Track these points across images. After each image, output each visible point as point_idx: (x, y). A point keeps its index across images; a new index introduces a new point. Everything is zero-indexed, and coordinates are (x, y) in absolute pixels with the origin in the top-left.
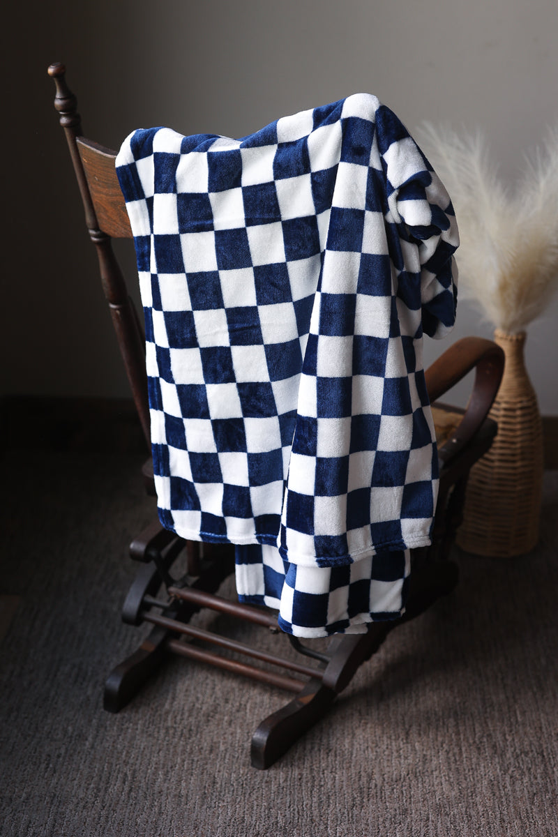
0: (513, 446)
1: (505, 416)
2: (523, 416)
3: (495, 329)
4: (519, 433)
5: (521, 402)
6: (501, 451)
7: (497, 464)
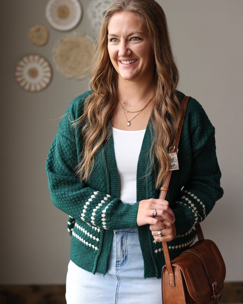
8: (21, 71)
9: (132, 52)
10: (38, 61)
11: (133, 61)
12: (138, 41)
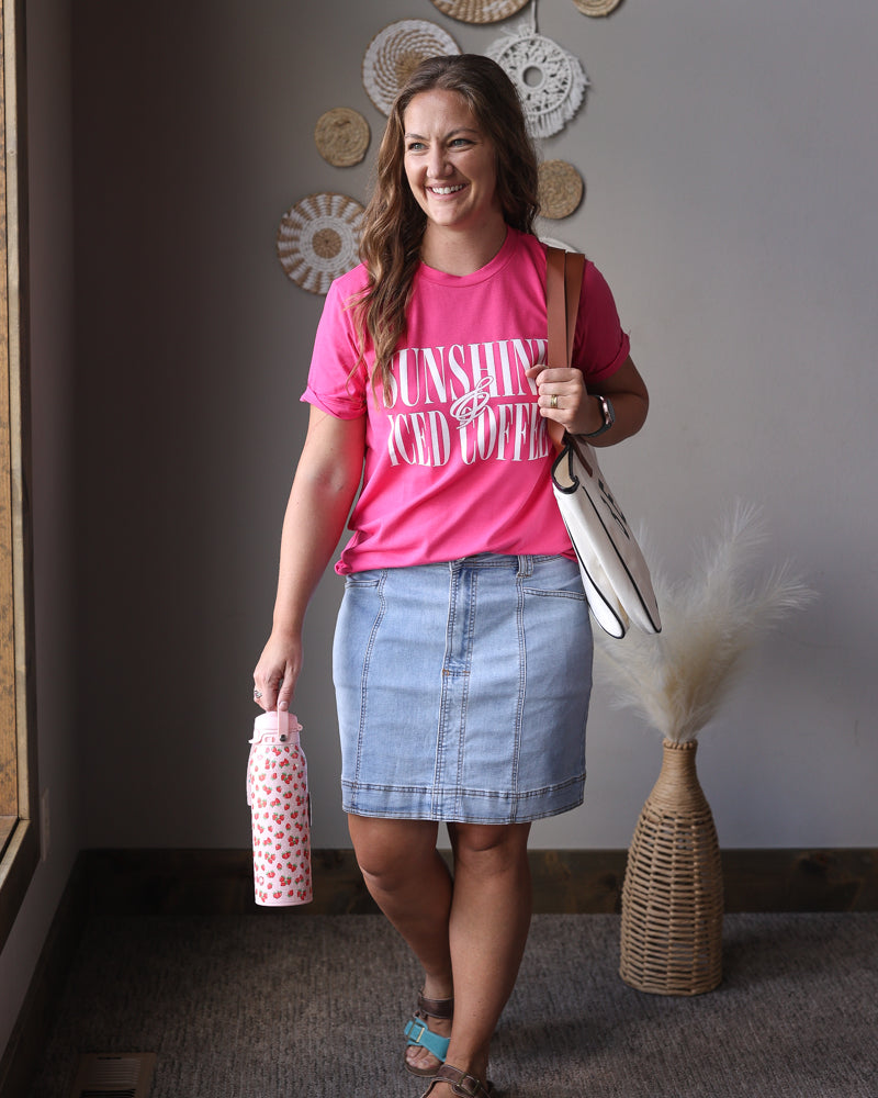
0: (690, 867)
1: (678, 832)
2: (698, 832)
3: (663, 737)
4: (695, 850)
5: (696, 817)
6: (678, 873)
7: (673, 886)
8: (296, 239)
9: (453, 167)
10: (340, 214)
11: (457, 188)
12: (466, 147)
